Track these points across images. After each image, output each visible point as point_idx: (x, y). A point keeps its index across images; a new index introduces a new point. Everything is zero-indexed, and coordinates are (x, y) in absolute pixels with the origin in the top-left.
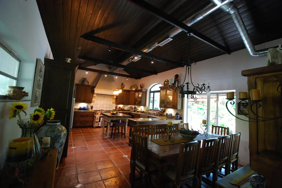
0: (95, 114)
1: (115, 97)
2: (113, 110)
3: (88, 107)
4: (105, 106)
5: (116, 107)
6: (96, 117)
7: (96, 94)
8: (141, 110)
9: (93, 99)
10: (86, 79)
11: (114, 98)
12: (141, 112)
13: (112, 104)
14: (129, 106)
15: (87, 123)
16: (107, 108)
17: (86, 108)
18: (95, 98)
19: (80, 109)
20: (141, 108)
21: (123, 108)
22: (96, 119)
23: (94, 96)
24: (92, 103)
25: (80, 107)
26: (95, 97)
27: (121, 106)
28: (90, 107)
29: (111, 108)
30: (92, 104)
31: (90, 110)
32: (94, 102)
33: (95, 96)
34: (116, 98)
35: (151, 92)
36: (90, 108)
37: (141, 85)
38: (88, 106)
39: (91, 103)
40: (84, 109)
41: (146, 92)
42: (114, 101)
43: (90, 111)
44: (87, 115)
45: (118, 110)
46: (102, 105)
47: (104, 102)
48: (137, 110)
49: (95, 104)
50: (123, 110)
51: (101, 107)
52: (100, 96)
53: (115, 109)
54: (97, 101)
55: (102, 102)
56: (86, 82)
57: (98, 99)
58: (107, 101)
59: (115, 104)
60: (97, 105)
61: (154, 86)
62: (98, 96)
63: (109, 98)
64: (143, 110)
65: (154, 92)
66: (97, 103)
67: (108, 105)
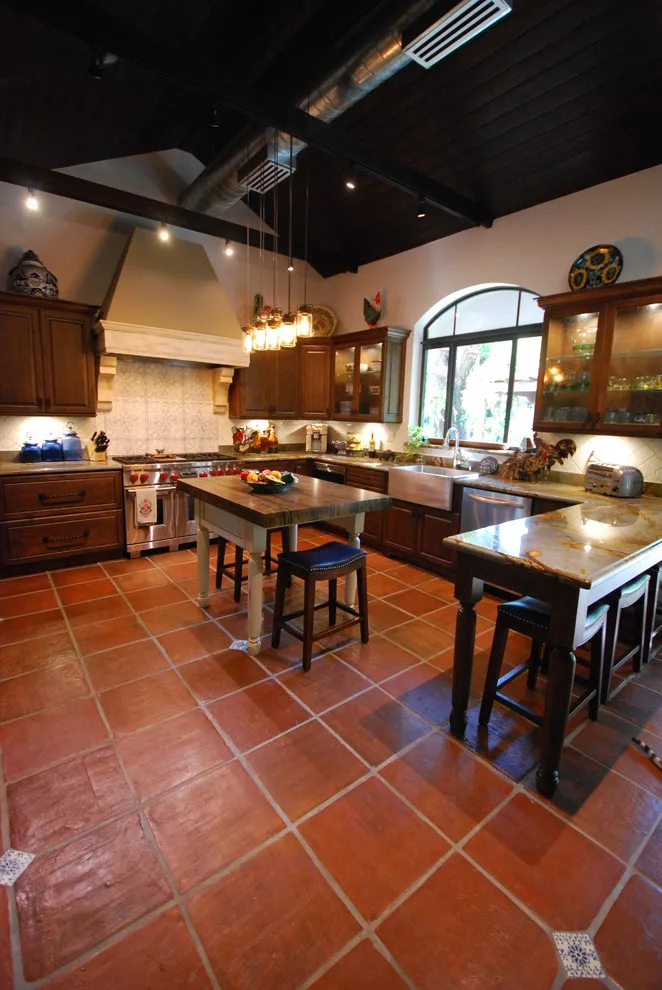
0: (126, 483)
1: (226, 378)
2: (220, 447)
3: (78, 443)
4: (176, 431)
5: (238, 435)
6: (139, 501)
7: (114, 361)
8: (373, 444)
9: (103, 394)
10: (30, 255)
11: (223, 384)
12: (373, 455)
13: (214, 417)
14: (299, 425)
15: (86, 535)
16: (184, 439)
17: (65, 448)
18: (110, 388)
19: (29, 454)
20: (371, 435)
21: (271, 438)
22: (139, 509)
23: (103, 370)
24: (100, 417)
25: (27, 445)
26: (109, 377)
27: (260, 426)
28: (87, 442)
29: (210, 439)
30: (98, 424)
31: (94, 461)
32: (109, 411)
33: (112, 371)
34: (230, 381)
35: (429, 344)
36: (92, 447)
37: (367, 304)
38: (74, 435)
39: (93, 414)
40: (53, 453)
41: (402, 345)
42: (222, 399)
43: (94, 465)
44: (83, 494)
45: (247, 447)
46: (156, 423)
47: (166, 409)
48: (352, 445)
49: (120, 420)
50: (274, 447)
51: (155, 436)
52: (141, 370)
53: (230, 442)
54: (127, 401)
55: (154, 405)
56: (37, 276)
57: (128, 391)
58: (184, 404)
59: (230, 418)
60: (130, 427)
61: (455, 303)
62: (127, 374)
63: (194, 383)
64: (384, 442)
65: (452, 342)
66: (126, 413)
67: (192, 423)
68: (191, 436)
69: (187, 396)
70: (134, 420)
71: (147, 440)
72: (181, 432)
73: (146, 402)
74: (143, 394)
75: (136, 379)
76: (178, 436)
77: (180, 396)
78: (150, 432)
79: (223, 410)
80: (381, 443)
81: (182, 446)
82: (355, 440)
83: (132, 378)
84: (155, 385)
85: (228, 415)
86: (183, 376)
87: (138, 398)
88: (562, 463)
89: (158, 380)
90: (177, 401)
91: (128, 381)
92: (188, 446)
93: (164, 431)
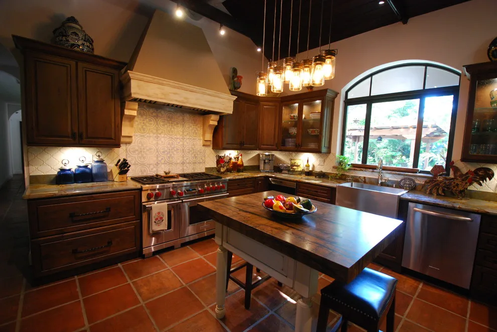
0: (144, 199)
1: (213, 121)
2: (206, 169)
3: (105, 167)
4: (178, 158)
5: (220, 160)
6: (154, 213)
7: (136, 106)
8: (308, 166)
9: (126, 130)
10: (72, 20)
11: (210, 126)
12: (309, 173)
13: (203, 148)
15: (110, 243)
16: (183, 163)
17: (94, 171)
18: (132, 126)
19: (64, 177)
20: (306, 160)
21: (239, 162)
22: (154, 220)
23: (127, 112)
24: (123, 147)
25: (62, 170)
26: (131, 118)
27: (231, 154)
28: (112, 166)
29: (200, 163)
30: (121, 153)
31: (117, 183)
32: (130, 143)
33: (134, 113)
34: (216, 123)
35: (349, 102)
36: (116, 171)
38: (101, 161)
39: (118, 146)
40: (84, 175)
42: (209, 136)
43: (117, 186)
44: (108, 210)
45: (225, 168)
46: (164, 152)
47: (171, 142)
48: (294, 167)
49: (137, 150)
50: (241, 168)
51: (163, 161)
52: (154, 114)
53: (214, 165)
54: (143, 136)
55: (162, 139)
56: (76, 34)
57: (144, 129)
58: (183, 139)
59: (213, 149)
60: (145, 155)
61: (371, 75)
62: (144, 117)
63: (191, 125)
64: (315, 166)
65: (369, 101)
66: (142, 145)
67: (189, 152)
68: (188, 161)
69: (185, 134)
70: (148, 150)
71: (157, 164)
72: (181, 159)
73: (157, 137)
74: (155, 131)
75: (150, 121)
76: (178, 162)
77: (181, 133)
78: (160, 159)
79: (208, 143)
80: (314, 166)
81: (181, 168)
82: (296, 164)
83: (147, 120)
84: (164, 125)
85: (212, 147)
86: (183, 120)
87: (151, 135)
88: (481, 185)
89: (166, 121)
90: (178, 137)
91: (145, 122)
92: (185, 168)
93: (169, 157)
